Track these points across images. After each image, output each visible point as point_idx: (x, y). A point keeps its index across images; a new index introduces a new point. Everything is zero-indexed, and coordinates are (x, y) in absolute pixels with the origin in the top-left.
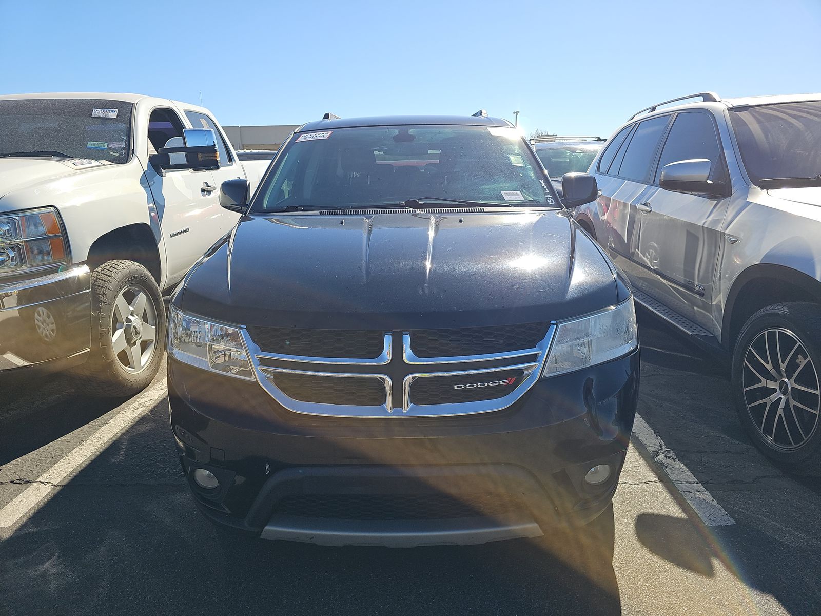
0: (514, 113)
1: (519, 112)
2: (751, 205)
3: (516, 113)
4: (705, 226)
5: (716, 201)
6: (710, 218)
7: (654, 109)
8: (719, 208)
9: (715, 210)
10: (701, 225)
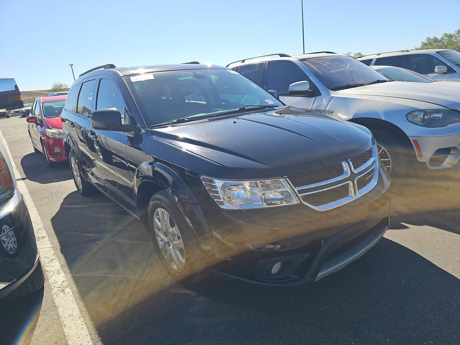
0: (70, 65)
1: (73, 65)
2: (334, 98)
3: (72, 65)
4: (313, 109)
5: (314, 98)
6: (314, 105)
7: (243, 61)
8: (317, 100)
9: (316, 102)
10: (311, 109)
